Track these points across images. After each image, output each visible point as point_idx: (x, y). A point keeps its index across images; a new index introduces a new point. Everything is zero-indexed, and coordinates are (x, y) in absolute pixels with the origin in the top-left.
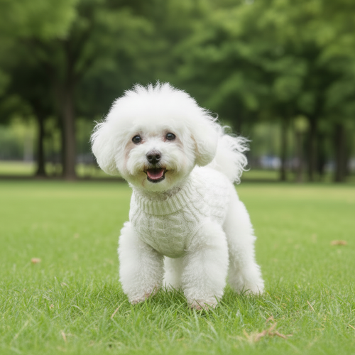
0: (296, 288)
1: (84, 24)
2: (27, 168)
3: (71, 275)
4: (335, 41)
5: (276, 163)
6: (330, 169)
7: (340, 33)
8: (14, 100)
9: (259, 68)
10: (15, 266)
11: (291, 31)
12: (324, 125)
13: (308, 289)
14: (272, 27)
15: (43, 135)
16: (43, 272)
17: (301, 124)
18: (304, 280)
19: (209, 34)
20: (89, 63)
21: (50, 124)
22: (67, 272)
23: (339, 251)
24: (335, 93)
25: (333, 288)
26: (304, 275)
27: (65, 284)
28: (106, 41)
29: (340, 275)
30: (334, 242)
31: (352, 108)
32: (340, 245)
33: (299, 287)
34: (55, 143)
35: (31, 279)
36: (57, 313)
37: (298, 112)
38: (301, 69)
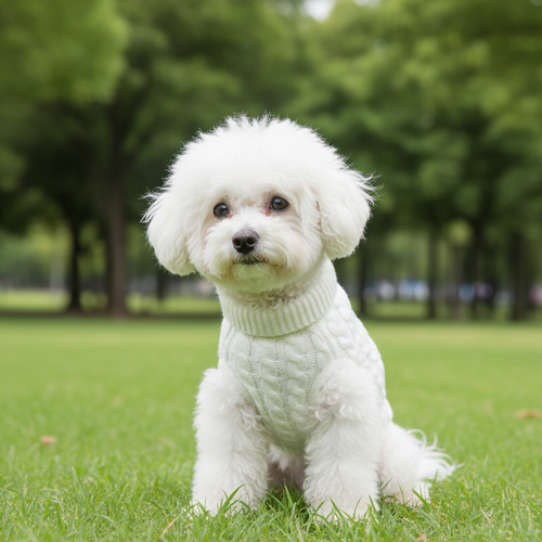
0: (462, 488)
1: (137, 79)
2: (54, 299)
3: (103, 464)
4: (509, 108)
5: (420, 291)
6: (504, 302)
7: (517, 96)
8: (33, 197)
9: (396, 148)
10: (12, 448)
11: (443, 93)
12: (495, 234)
13: (481, 488)
14: (414, 86)
15: (78, 250)
16: (57, 459)
17: (460, 232)
18: (475, 476)
19: (321, 97)
20: (145, 139)
21: (88, 233)
22: (96, 460)
23: (529, 429)
24: (511, 185)
25: (522, 488)
26: (474, 466)
27: (91, 479)
28: (170, 106)
29: (532, 466)
30: (522, 412)
31: (537, 206)
32: (530, 417)
33: (466, 486)
34: (96, 262)
35: (36, 471)
36: (74, 527)
37: (454, 214)
38: (458, 148)
